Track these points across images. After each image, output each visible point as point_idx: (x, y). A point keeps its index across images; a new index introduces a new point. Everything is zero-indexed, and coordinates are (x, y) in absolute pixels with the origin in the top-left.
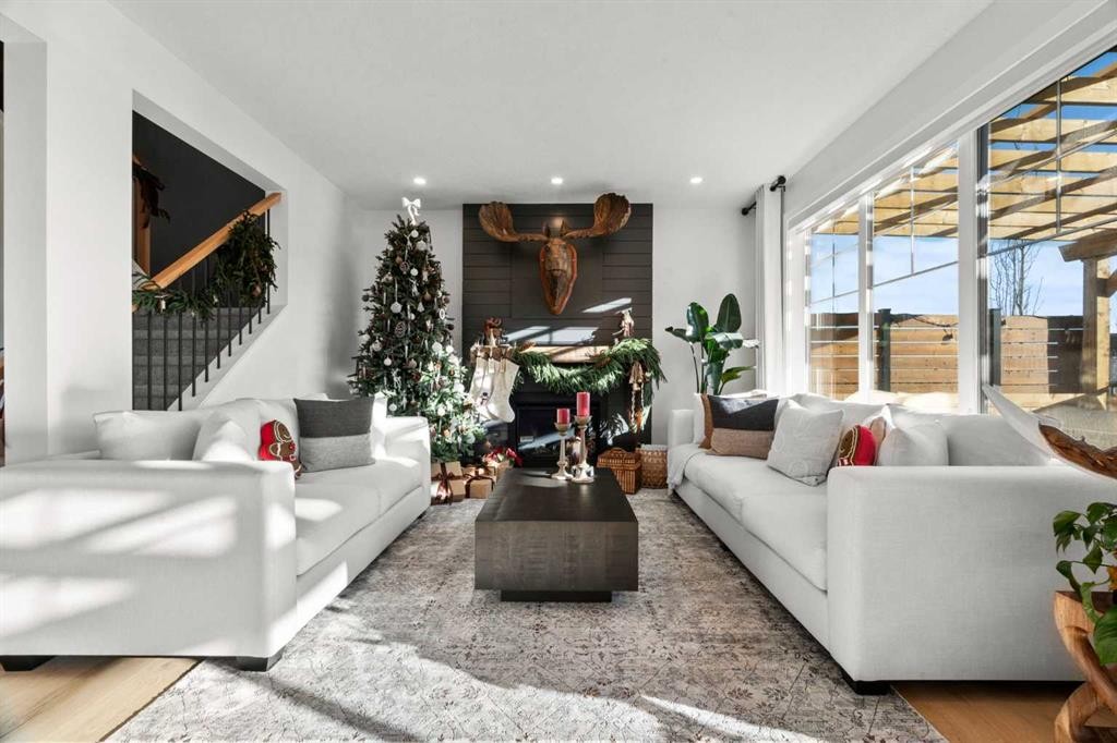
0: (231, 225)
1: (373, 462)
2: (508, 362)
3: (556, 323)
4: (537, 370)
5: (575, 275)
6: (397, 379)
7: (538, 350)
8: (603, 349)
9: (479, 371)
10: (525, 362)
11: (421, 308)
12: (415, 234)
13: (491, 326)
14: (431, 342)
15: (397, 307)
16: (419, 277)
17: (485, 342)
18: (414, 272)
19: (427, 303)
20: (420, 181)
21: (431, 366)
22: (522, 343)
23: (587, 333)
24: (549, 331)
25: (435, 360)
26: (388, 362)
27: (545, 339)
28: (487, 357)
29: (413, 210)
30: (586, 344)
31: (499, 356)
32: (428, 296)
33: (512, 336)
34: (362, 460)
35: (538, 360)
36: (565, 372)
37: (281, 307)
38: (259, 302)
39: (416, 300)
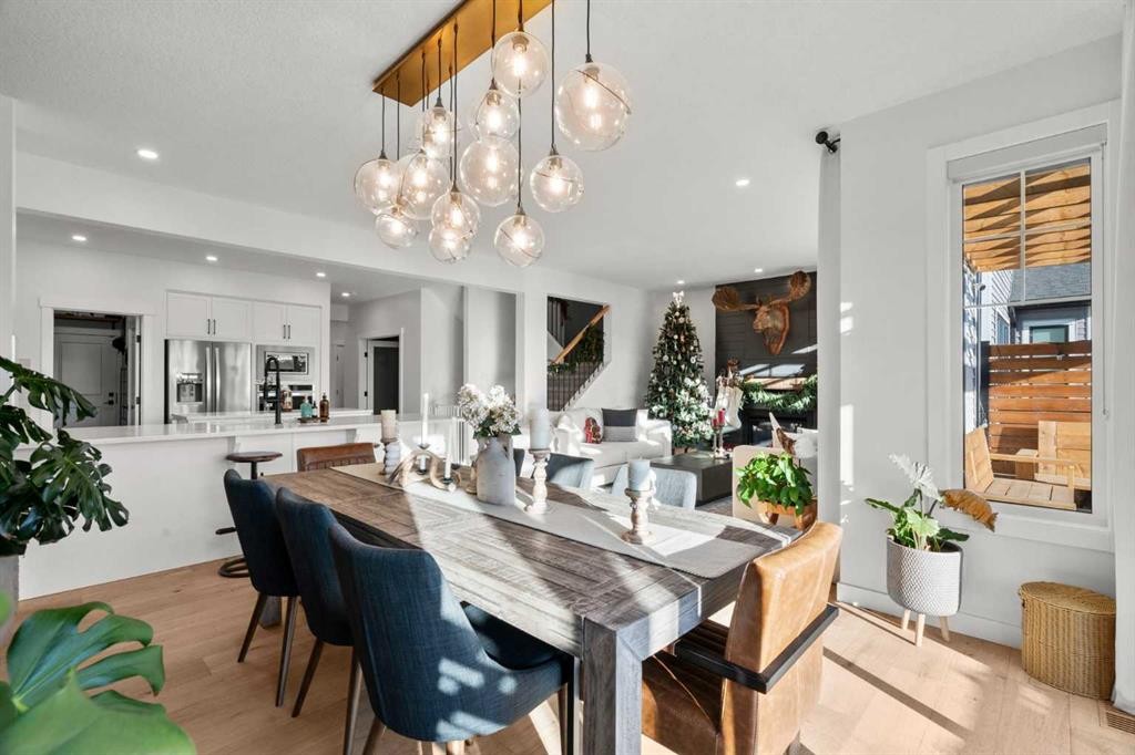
0: (584, 330)
1: (636, 440)
2: (737, 389)
3: (774, 361)
4: (754, 395)
5: (788, 327)
6: (664, 400)
7: (757, 381)
8: (802, 380)
9: (720, 396)
10: (746, 389)
11: (680, 357)
12: (677, 314)
13: (731, 365)
14: (683, 378)
15: (666, 358)
16: (679, 340)
17: (727, 375)
18: (676, 337)
19: (683, 354)
20: (681, 282)
21: (683, 392)
22: (746, 377)
23: (797, 368)
24: (770, 368)
25: (686, 388)
26: (660, 389)
27: (766, 373)
28: (725, 385)
29: (679, 299)
30: (796, 376)
31: (733, 385)
32: (684, 350)
33: (743, 372)
34: (631, 439)
35: (756, 388)
36: (774, 396)
37: (608, 363)
38: (600, 359)
39: (677, 353)
